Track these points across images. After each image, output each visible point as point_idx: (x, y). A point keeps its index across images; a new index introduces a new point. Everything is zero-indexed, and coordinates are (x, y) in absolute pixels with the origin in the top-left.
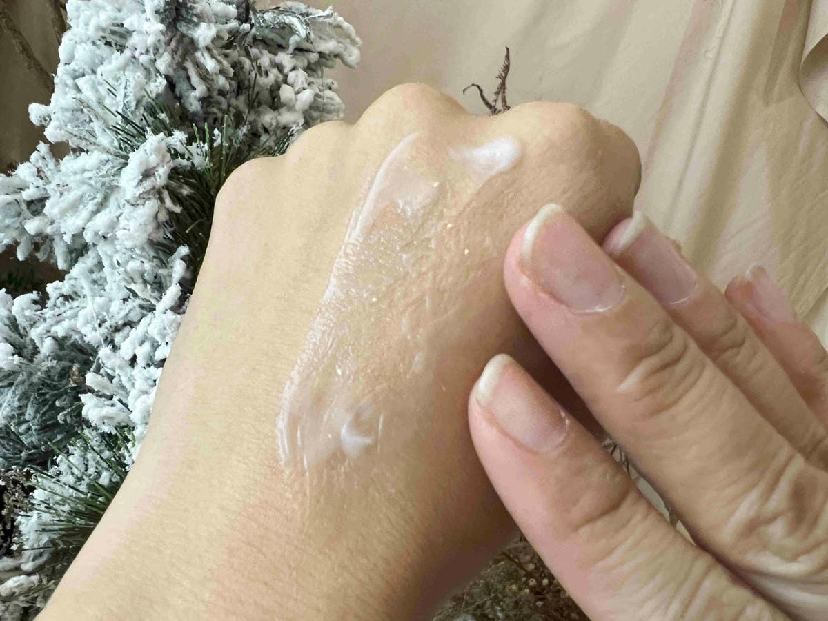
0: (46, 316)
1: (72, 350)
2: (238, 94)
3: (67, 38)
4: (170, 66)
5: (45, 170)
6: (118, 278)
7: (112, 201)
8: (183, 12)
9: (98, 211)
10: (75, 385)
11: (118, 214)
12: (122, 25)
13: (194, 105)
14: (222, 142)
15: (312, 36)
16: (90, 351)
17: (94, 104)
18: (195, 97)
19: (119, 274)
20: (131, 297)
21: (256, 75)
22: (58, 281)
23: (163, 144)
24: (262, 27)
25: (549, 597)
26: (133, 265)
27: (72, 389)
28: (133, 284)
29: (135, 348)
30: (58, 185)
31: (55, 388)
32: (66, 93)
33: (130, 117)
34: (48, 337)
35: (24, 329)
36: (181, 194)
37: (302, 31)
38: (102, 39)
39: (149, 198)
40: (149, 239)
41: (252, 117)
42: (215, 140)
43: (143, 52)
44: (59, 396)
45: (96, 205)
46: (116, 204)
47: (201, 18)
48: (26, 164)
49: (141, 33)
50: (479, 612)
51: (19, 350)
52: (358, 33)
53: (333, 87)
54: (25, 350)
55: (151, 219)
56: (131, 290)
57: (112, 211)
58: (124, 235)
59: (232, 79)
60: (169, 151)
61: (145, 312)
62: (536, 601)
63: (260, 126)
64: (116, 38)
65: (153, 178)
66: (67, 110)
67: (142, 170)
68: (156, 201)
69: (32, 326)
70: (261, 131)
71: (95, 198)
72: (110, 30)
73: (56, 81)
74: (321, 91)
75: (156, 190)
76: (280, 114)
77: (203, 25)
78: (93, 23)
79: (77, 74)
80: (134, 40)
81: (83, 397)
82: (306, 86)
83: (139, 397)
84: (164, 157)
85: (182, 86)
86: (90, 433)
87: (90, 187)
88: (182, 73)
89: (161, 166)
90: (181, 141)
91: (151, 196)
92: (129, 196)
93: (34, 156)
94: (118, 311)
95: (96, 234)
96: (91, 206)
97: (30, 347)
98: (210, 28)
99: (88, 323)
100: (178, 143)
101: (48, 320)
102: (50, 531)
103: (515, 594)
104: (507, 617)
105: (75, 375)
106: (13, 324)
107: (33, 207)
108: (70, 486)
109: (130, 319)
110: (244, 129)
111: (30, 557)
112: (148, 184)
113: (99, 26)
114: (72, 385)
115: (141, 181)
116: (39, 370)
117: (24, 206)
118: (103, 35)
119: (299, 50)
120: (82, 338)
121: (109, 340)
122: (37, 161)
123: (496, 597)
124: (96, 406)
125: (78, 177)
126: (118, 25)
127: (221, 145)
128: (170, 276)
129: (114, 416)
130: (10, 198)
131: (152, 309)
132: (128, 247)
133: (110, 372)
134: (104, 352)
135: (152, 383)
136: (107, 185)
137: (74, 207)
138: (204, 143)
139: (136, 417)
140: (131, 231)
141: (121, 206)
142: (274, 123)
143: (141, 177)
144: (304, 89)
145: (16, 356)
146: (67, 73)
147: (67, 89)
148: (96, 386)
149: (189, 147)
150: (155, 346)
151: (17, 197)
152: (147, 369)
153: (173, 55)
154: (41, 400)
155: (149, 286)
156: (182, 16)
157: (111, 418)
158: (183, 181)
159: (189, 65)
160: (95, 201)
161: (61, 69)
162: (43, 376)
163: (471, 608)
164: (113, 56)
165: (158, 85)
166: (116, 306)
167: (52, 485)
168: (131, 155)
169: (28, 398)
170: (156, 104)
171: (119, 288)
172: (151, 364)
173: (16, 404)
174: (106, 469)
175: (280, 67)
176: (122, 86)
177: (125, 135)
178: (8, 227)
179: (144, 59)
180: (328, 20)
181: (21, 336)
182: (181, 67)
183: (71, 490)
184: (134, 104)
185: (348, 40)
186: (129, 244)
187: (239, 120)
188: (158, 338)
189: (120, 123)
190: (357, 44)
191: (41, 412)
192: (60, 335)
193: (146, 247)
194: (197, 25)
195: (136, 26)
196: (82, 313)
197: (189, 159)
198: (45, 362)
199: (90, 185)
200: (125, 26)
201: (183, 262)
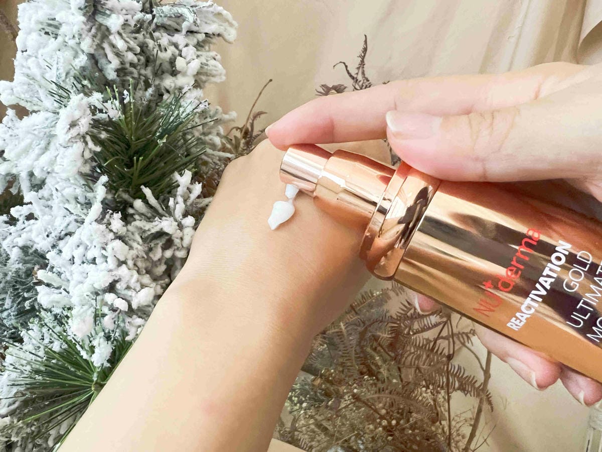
1: (35, 256)
2: (147, 66)
4: (91, 47)
6: (57, 201)
7: (52, 144)
8: (99, 7)
9: (43, 153)
11: (56, 155)
12: (54, 19)
13: (111, 75)
14: (131, 100)
15: (198, 22)
17: (39, 78)
18: (112, 69)
19: (58, 198)
20: (68, 214)
21: (157, 51)
22: (18, 206)
23: (84, 103)
24: (161, 16)
25: (397, 434)
26: (68, 191)
27: (34, 284)
28: (67, 204)
29: (73, 251)
30: (11, 135)
31: (22, 283)
33: (62, 84)
34: (14, 246)
36: (100, 138)
37: (190, 17)
38: (42, 30)
39: (76, 142)
40: (79, 172)
41: (157, 82)
42: (125, 98)
43: (71, 38)
44: (27, 290)
45: (41, 149)
46: (54, 147)
47: (111, 10)
49: (67, 24)
50: (346, 445)
52: (234, 19)
53: (216, 58)
54: (1, 258)
55: (80, 157)
56: (67, 209)
57: (52, 153)
58: (60, 169)
59: (139, 54)
60: (90, 107)
61: (79, 224)
62: (387, 437)
63: (163, 88)
64: (51, 28)
65: (77, 127)
66: (24, 84)
67: (70, 121)
68: (81, 143)
69: (3, 240)
70: (164, 92)
71: (39, 144)
72: (47, 23)
73: (16, 63)
74: (207, 61)
75: (81, 136)
76: (177, 79)
77: (113, 16)
78: (34, 18)
80: (61, 31)
81: (38, 288)
82: (195, 57)
83: (77, 285)
84: (85, 111)
85: (102, 61)
86: (45, 314)
87: (33, 136)
88: (101, 52)
89: (83, 117)
90: (98, 100)
91: (78, 140)
92: (62, 141)
93: (5, 120)
94: (60, 224)
95: (42, 170)
96: (37, 151)
97: (4, 255)
98: (118, 18)
99: (40, 234)
100: (97, 101)
101: (13, 234)
102: (18, 385)
103: (372, 431)
104: (366, 448)
108: (30, 352)
109: (69, 230)
111: (5, 404)
112: (74, 131)
113: (38, 21)
115: (69, 129)
116: (11, 271)
118: (42, 27)
119: (191, 32)
122: (8, 122)
123: (358, 434)
124: (47, 294)
126: (52, 20)
127: (130, 102)
128: (95, 198)
129: (60, 301)
131: (83, 222)
132: (63, 178)
133: (59, 270)
134: (52, 255)
135: (85, 275)
136: (48, 134)
137: (26, 151)
138: (116, 100)
139: (75, 300)
140: (65, 166)
141: (58, 148)
142: (173, 85)
143: (69, 127)
144: (194, 60)
148: (47, 280)
149: (104, 104)
150: (87, 249)
152: (82, 265)
153: (93, 39)
154: (15, 293)
155: (80, 206)
156: (98, 10)
157: (58, 302)
158: (102, 129)
159: (106, 45)
160: (40, 146)
161: (19, 55)
162: (14, 275)
163: (340, 442)
164: (50, 42)
165: (82, 60)
166: (58, 220)
167: (17, 352)
169: (6, 293)
170: (81, 74)
171: (60, 208)
172: (85, 261)
174: (57, 340)
175: (176, 46)
176: (56, 62)
177: (58, 98)
179: (72, 43)
180: (211, 9)
182: (100, 47)
183: (31, 355)
184: (64, 75)
185: (227, 23)
186: (64, 176)
187: (147, 85)
188: (88, 243)
189: (55, 89)
190: (234, 26)
191: (17, 302)
192: (22, 244)
193: (77, 176)
194: (109, 16)
195: (65, 19)
196: (35, 228)
197: (106, 113)
198: (14, 265)
199: (34, 134)
200: (56, 20)
201: (103, 187)
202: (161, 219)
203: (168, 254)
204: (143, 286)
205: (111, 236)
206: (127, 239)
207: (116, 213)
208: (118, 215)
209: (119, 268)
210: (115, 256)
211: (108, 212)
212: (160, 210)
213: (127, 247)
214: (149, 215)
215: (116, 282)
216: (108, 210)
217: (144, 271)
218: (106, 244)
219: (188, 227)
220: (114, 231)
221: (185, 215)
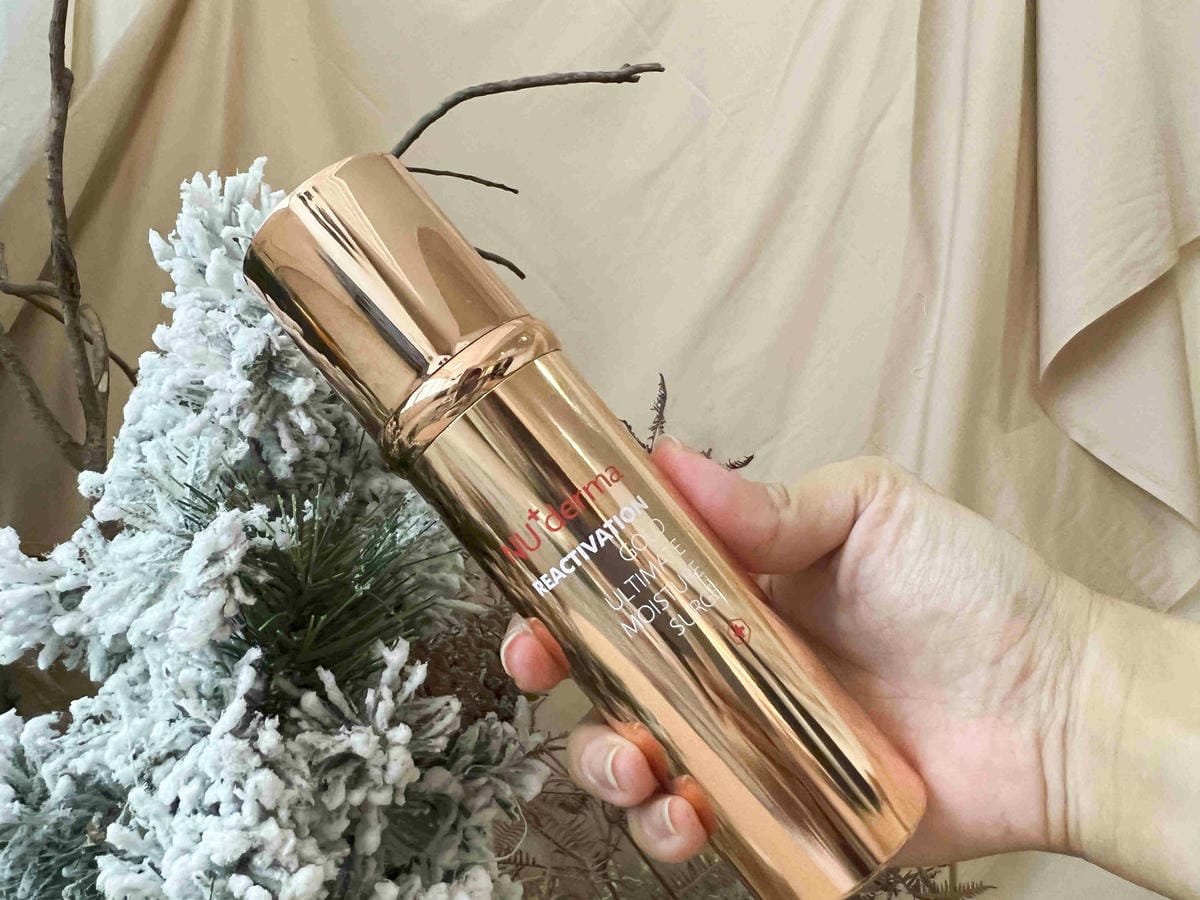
0: (65, 745)
1: (95, 794)
2: (340, 455)
3: (135, 395)
4: (255, 427)
5: (90, 552)
6: (165, 692)
7: (169, 591)
8: (277, 366)
9: (149, 605)
10: (93, 844)
11: (173, 608)
12: (202, 383)
13: (283, 471)
14: (314, 515)
16: (119, 794)
17: (158, 474)
18: (285, 462)
19: (167, 687)
20: (181, 716)
22: (87, 697)
23: (239, 522)
26: (187, 675)
27: (89, 849)
28: (184, 699)
29: (178, 789)
30: (102, 574)
31: (64, 848)
32: (127, 459)
33: (202, 489)
34: (61, 776)
35: (34, 764)
36: (257, 582)
38: (176, 398)
39: (215, 589)
40: (211, 640)
41: (356, 482)
42: (305, 514)
43: (225, 412)
44: (69, 862)
45: (147, 597)
46: (173, 595)
47: (297, 372)
48: (66, 545)
49: (222, 391)
51: (21, 794)
54: (30, 795)
55: (217, 613)
56: (181, 708)
57: (168, 604)
58: (179, 635)
59: (333, 438)
60: (245, 529)
61: (197, 737)
63: (367, 492)
64: (194, 397)
65: (221, 563)
66: (125, 479)
67: (209, 554)
68: (223, 591)
69: (44, 760)
70: (368, 497)
71: (147, 588)
72: (188, 388)
73: (117, 444)
75: (224, 578)
76: (392, 478)
77: (300, 380)
78: (168, 381)
79: (144, 436)
80: (211, 402)
81: (101, 860)
83: (176, 859)
84: (238, 536)
85: (269, 449)
87: (142, 575)
88: (270, 434)
89: (233, 547)
90: (261, 517)
91: (219, 585)
92: (189, 586)
93: (77, 535)
94: (161, 737)
95: (143, 634)
96: (141, 599)
97: (38, 790)
98: (307, 384)
99: (120, 754)
100: (258, 519)
101: (66, 751)
105: (94, 829)
106: (19, 758)
107: (67, 600)
109: (176, 747)
110: (346, 498)
112: (214, 571)
113: (174, 385)
114: (89, 843)
115: (206, 566)
116: (45, 822)
117: (56, 599)
118: (179, 394)
120: (109, 775)
121: (145, 777)
122: (81, 540)
124: (118, 872)
125: (128, 564)
126: (197, 383)
127: (313, 520)
128: (234, 687)
129: (139, 887)
130: (39, 589)
131: (206, 732)
132: (182, 651)
133: (142, 823)
134: (137, 795)
135: (197, 837)
136: (164, 572)
137: (119, 600)
138: (291, 517)
139: (170, 887)
140: (188, 630)
141: (179, 597)
142: (386, 488)
143: (207, 562)
145: (17, 802)
146: (130, 435)
147: (129, 454)
148: (120, 842)
149: (270, 524)
150: (206, 785)
151: (48, 587)
152: (193, 816)
153: (260, 415)
154: (42, 868)
155: (204, 702)
156: (275, 371)
157: (136, 890)
158: (260, 565)
159: (280, 425)
160: (147, 592)
161: (123, 431)
162: (50, 831)
164: (188, 418)
165: (240, 450)
166: (160, 728)
168: (197, 536)
169: (24, 866)
170: (236, 472)
171: (166, 704)
172: (198, 809)
173: (7, 874)
176: (195, 454)
177: (192, 511)
178: (32, 625)
179: (225, 420)
181: (28, 774)
182: (270, 427)
184: (207, 474)
186: (184, 646)
187: (340, 487)
188: (211, 774)
189: (188, 497)
191: (41, 886)
192: (80, 771)
193: (207, 650)
194: (292, 380)
195: (218, 384)
196: (114, 739)
197: (270, 538)
198: (56, 811)
199: (142, 573)
200: (205, 384)
201: (252, 669)
202: (350, 730)
203: (357, 797)
204: (303, 862)
205: (256, 760)
206: (282, 768)
207: (271, 718)
208: (272, 723)
209: (263, 824)
210: (257, 800)
211: (255, 716)
212: (347, 712)
213: (281, 784)
214: (327, 721)
215: (253, 851)
216: (256, 712)
217: (308, 831)
218: (245, 777)
219: (398, 744)
220: (264, 751)
221: (393, 722)
